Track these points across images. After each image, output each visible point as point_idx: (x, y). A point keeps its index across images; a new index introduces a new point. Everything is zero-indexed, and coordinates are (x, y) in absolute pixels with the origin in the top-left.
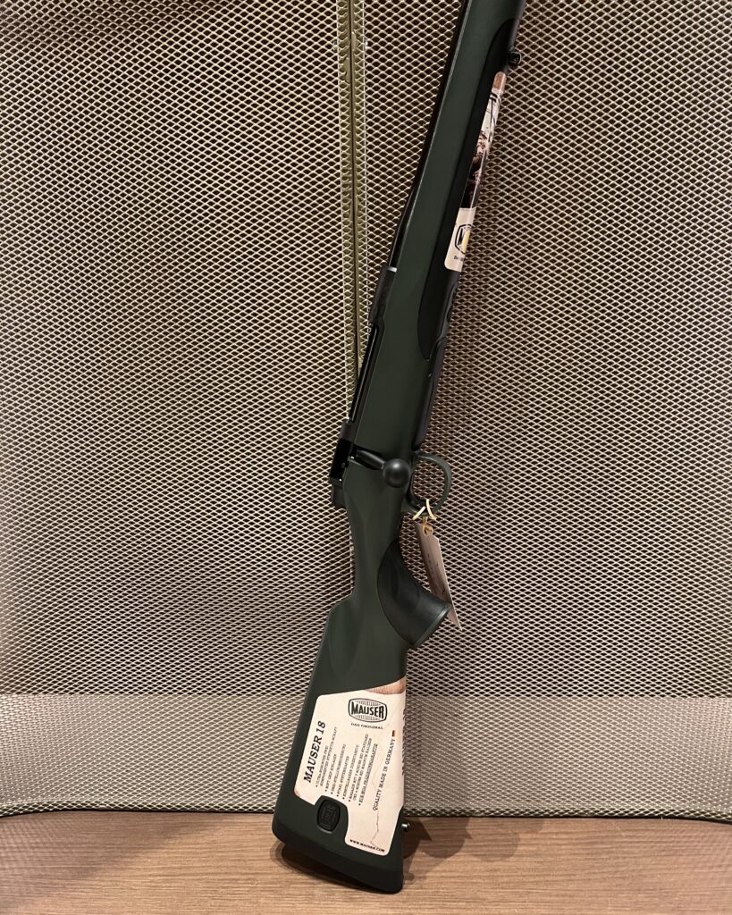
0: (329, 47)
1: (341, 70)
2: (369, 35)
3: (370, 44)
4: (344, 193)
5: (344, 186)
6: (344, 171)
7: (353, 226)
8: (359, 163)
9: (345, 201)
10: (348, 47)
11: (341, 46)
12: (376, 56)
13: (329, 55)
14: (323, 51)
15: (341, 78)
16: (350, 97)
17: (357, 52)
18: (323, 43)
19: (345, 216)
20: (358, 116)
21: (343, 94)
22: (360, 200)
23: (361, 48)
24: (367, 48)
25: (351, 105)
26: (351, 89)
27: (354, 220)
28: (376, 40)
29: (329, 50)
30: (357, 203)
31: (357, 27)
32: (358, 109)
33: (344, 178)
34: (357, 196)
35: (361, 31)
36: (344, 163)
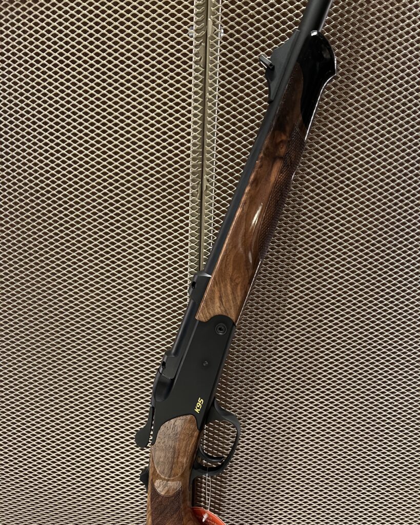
0: (185, 31)
1: (196, 55)
2: (225, 23)
3: (226, 31)
4: (193, 173)
5: (194, 166)
6: (194, 152)
7: (201, 204)
8: (209, 145)
9: (193, 181)
10: (204, 32)
11: (197, 31)
12: (231, 43)
13: (185, 39)
14: (179, 35)
15: (196, 63)
16: (204, 81)
17: (212, 38)
18: (179, 27)
19: (193, 195)
20: (210, 100)
21: (196, 78)
22: (208, 181)
23: (217, 35)
24: (222, 35)
25: (204, 89)
26: (204, 73)
27: (201, 198)
28: (232, 27)
29: (185, 35)
30: (206, 184)
31: (214, 14)
32: (211, 93)
33: (194, 159)
34: (205, 177)
35: (217, 18)
36: (194, 145)
